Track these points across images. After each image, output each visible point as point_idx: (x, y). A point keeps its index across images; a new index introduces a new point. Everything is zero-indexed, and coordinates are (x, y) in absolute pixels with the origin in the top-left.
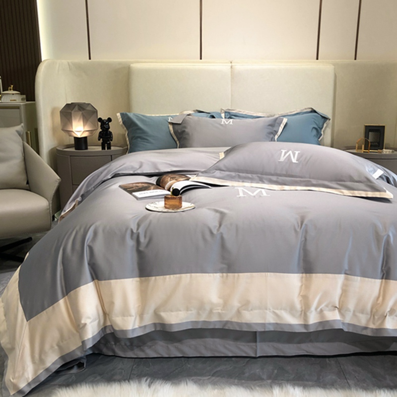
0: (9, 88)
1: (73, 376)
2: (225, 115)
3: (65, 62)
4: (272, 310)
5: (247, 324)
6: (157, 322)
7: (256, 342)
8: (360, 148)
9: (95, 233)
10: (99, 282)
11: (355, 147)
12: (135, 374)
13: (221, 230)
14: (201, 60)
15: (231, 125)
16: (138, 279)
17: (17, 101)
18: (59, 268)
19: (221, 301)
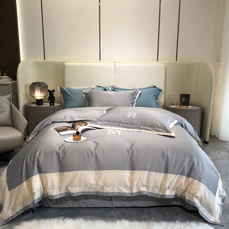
0: (4, 75)
1: (30, 216)
2: (111, 88)
3: (32, 61)
4: (117, 186)
5: (106, 193)
6: (67, 192)
7: (112, 201)
8: (177, 105)
9: (40, 153)
10: (42, 174)
11: (175, 104)
12: (58, 215)
13: (96, 151)
14: (100, 61)
15: (113, 95)
16: (59, 173)
17: (8, 81)
18: (24, 168)
19: (95, 183)
